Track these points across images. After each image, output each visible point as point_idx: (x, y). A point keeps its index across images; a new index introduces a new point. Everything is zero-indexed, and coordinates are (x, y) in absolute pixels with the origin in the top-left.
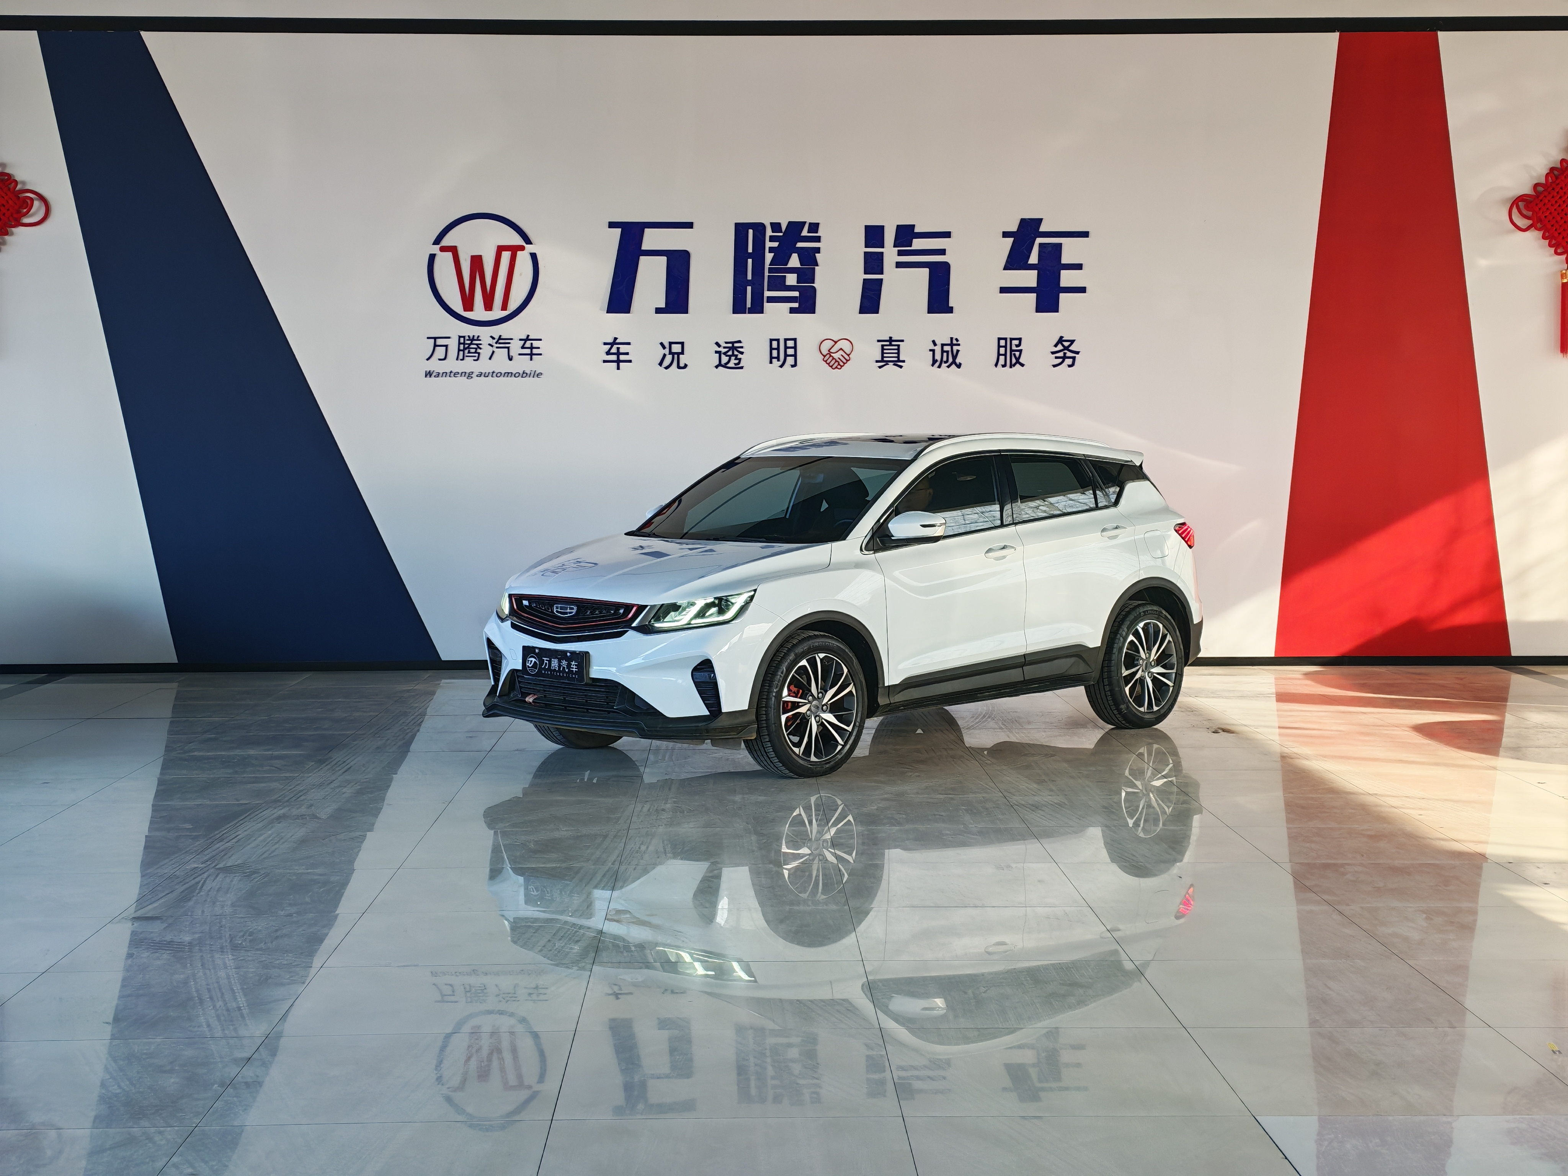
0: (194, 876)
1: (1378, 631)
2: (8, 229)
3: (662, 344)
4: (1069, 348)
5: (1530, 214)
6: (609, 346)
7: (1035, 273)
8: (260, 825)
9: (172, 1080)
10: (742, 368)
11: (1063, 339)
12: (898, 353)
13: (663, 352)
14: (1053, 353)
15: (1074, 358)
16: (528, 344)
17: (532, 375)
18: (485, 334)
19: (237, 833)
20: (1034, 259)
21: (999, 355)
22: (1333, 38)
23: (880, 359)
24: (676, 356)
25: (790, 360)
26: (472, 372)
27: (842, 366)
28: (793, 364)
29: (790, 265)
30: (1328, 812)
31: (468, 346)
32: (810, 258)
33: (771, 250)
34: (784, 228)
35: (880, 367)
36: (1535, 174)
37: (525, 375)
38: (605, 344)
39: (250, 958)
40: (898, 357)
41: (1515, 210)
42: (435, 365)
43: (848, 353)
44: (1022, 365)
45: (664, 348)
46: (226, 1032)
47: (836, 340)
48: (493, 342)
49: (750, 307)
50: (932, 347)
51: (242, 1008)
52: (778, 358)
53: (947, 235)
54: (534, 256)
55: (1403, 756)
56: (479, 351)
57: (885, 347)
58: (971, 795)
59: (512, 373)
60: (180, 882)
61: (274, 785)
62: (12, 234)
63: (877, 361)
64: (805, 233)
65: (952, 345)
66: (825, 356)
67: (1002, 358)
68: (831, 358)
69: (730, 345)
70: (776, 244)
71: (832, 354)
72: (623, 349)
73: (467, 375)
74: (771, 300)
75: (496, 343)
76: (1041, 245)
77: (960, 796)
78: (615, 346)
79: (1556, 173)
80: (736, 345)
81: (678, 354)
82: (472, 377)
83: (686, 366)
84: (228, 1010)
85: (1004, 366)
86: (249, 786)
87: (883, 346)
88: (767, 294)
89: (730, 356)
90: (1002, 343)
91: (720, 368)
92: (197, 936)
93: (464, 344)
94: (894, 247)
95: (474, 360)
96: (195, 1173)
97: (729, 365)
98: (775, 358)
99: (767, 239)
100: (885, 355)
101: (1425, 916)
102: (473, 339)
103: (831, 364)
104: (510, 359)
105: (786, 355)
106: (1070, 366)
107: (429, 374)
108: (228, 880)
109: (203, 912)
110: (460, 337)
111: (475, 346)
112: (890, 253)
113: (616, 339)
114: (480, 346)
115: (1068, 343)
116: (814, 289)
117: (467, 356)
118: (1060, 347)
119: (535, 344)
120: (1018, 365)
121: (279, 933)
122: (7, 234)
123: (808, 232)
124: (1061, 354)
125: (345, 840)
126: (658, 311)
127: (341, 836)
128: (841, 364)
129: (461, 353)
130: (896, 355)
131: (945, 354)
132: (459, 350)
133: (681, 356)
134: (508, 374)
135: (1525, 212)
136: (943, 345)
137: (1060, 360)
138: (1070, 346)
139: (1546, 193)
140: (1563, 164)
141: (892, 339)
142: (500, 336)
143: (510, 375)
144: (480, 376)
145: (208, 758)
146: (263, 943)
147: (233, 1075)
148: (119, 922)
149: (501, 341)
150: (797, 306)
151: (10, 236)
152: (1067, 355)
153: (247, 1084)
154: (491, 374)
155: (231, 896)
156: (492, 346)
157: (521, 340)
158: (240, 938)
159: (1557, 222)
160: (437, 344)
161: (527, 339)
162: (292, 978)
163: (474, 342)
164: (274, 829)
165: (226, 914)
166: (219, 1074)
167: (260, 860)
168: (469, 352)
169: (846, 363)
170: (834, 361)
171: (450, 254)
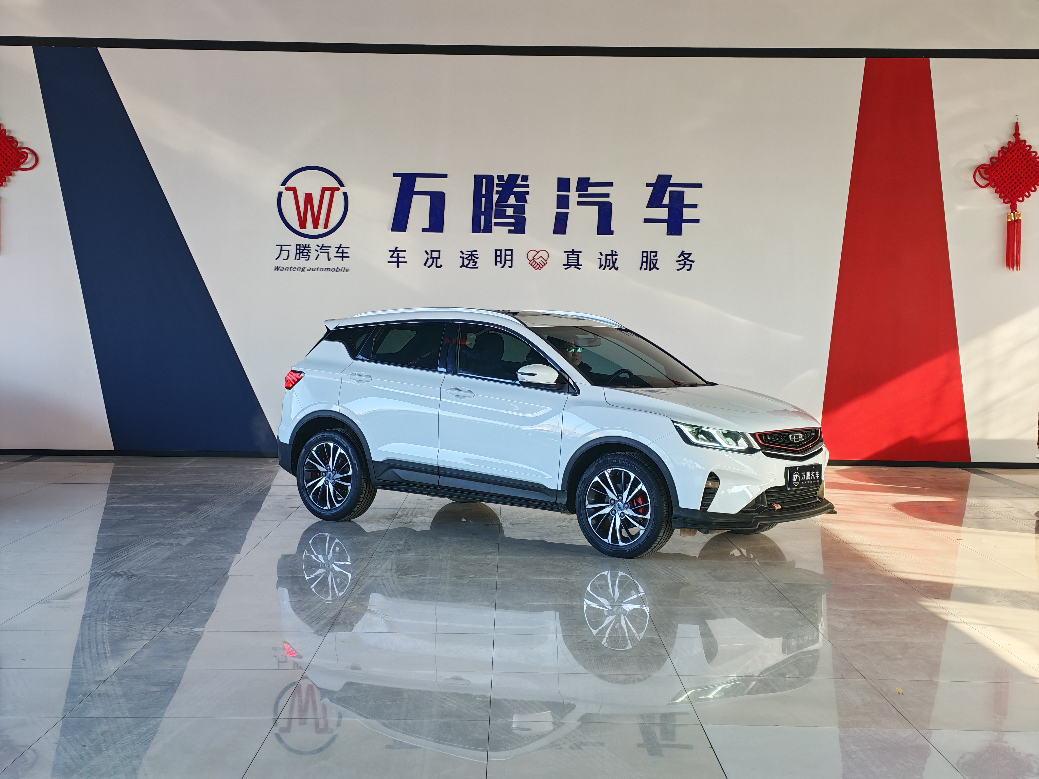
2: (12, 172)
3: (426, 252)
4: (688, 259)
5: (987, 176)
6: (393, 252)
7: (666, 210)
8: (144, 548)
10: (477, 268)
11: (684, 252)
12: (578, 260)
13: (426, 256)
14: (677, 261)
15: (691, 265)
16: (341, 250)
17: (343, 270)
18: (313, 243)
19: (128, 553)
20: (666, 201)
21: (643, 262)
22: (862, 61)
23: (566, 264)
24: (435, 259)
25: (508, 263)
26: (305, 268)
27: (541, 268)
28: (510, 265)
29: (509, 202)
31: (302, 251)
32: (522, 198)
33: (497, 192)
34: (505, 178)
35: (566, 269)
36: (991, 151)
37: (338, 270)
38: (390, 251)
39: (119, 625)
40: (578, 262)
41: (977, 174)
42: (281, 263)
43: (546, 259)
44: (658, 269)
45: (427, 254)
46: (94, 666)
47: (538, 251)
48: (318, 249)
49: (483, 229)
50: (600, 256)
51: (107, 653)
52: (500, 262)
53: (611, 184)
54: (345, 194)
55: (878, 521)
56: (309, 254)
57: (569, 256)
59: (330, 269)
61: (158, 525)
62: (14, 175)
63: (564, 265)
64: (519, 182)
65: (612, 255)
66: (530, 261)
67: (644, 264)
68: (535, 262)
69: (470, 253)
70: (500, 189)
71: (535, 260)
72: (401, 254)
73: (301, 269)
74: (497, 224)
75: (320, 249)
76: (670, 191)
78: (396, 253)
79: (1005, 150)
80: (474, 253)
81: (437, 258)
82: (304, 271)
83: (441, 266)
84: (98, 654)
85: (646, 269)
86: (142, 525)
87: (568, 255)
88: (494, 220)
89: (470, 260)
90: (645, 254)
91: (463, 267)
92: (89, 611)
93: (300, 249)
94: (576, 191)
95: (306, 260)
97: (468, 266)
98: (498, 262)
99: (495, 185)
100: (569, 261)
102: (306, 247)
103: (534, 266)
104: (329, 260)
105: (506, 260)
106: (688, 270)
107: (277, 268)
108: (116, 580)
109: (96, 598)
110: (297, 245)
111: (307, 251)
112: (573, 196)
113: (397, 248)
114: (310, 251)
115: (688, 255)
116: (524, 218)
117: (301, 257)
118: (682, 258)
119: (345, 250)
120: (654, 269)
121: (140, 611)
122: (11, 175)
123: (521, 182)
124: (683, 262)
126: (424, 230)
127: (192, 556)
128: (541, 266)
129: (298, 255)
130: (576, 261)
131: (608, 261)
132: (297, 253)
133: (438, 259)
135: (984, 176)
136: (606, 255)
137: (682, 266)
138: (688, 257)
139: (998, 164)
140: (1010, 144)
141: (574, 251)
142: (323, 245)
143: (329, 269)
144: (310, 271)
145: (121, 508)
146: (129, 617)
147: (92, 690)
148: (44, 603)
149: (323, 248)
150: (514, 229)
151: (13, 176)
152: (687, 263)
153: (100, 695)
154: (316, 269)
155: (116, 590)
156: (317, 251)
157: (336, 247)
158: (115, 613)
159: (1005, 182)
160: (283, 249)
161: (340, 247)
162: (141, 637)
163: (306, 248)
164: (151, 551)
165: (111, 600)
166: (84, 689)
167: (139, 569)
168: (303, 255)
169: (544, 265)
170: (536, 264)
171: (291, 192)
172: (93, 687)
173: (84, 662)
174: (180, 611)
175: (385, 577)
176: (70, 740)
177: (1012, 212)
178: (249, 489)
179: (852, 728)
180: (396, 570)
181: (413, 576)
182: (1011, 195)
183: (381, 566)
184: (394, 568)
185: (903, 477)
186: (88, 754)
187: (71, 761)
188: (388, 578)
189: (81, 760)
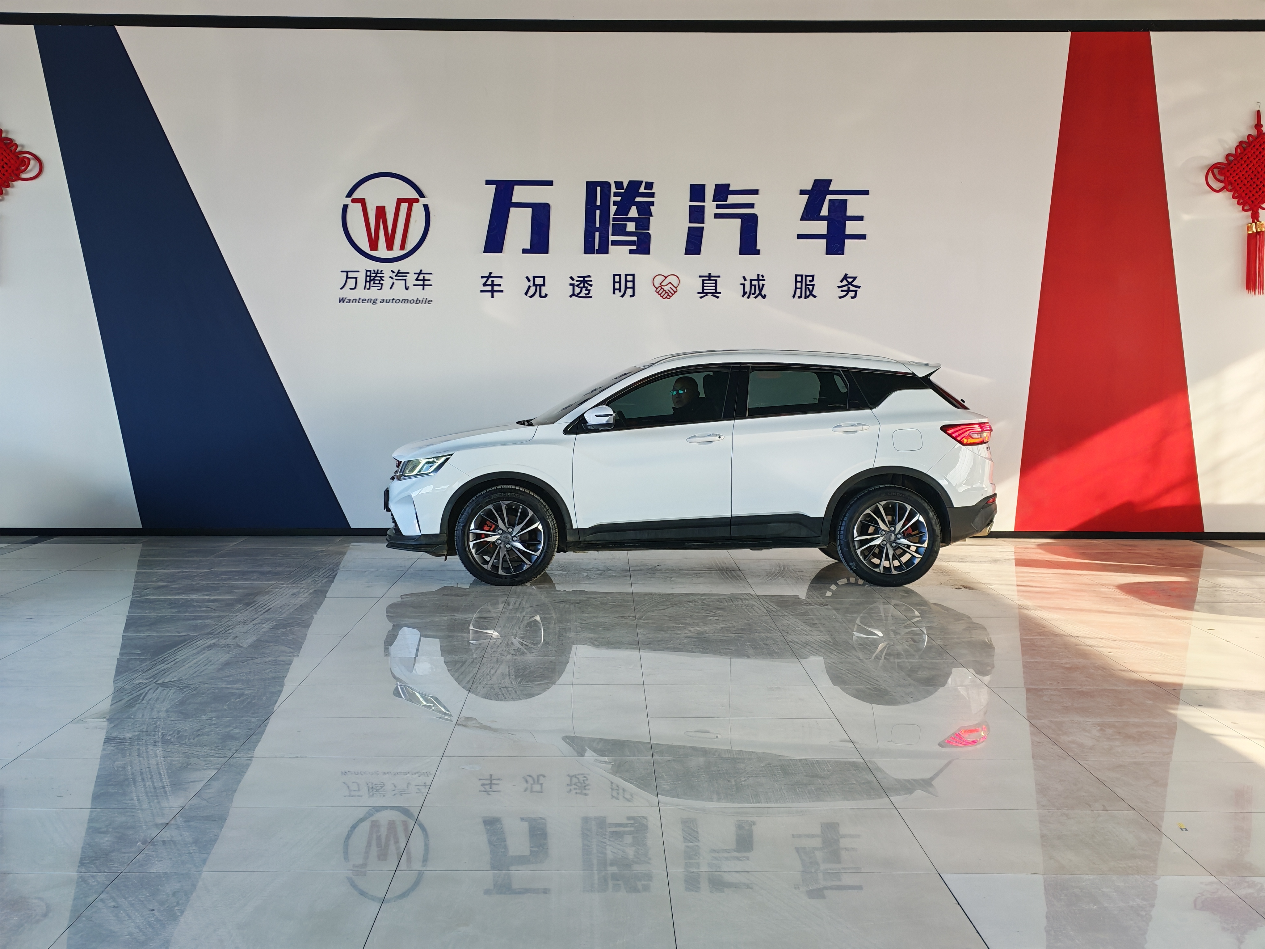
0: (139, 689)
1: (1097, 511)
2: (10, 182)
3: (527, 278)
4: (853, 284)
5: (1222, 178)
6: (486, 279)
7: (825, 223)
8: (194, 652)
9: (107, 839)
10: (591, 297)
11: (848, 276)
12: (716, 286)
13: (528, 284)
14: (839, 287)
15: (856, 291)
16: (421, 277)
17: (424, 302)
18: (386, 268)
19: (176, 658)
20: (824, 212)
21: (796, 288)
22: (1065, 37)
23: (701, 291)
24: (538, 287)
25: (630, 291)
26: (377, 299)
27: (670, 297)
28: (632, 294)
29: (630, 215)
30: (1036, 650)
31: (374, 278)
32: (646, 210)
33: (615, 203)
34: (625, 186)
35: (701, 297)
36: (1227, 147)
37: (418, 301)
38: (482, 277)
39: (176, 750)
40: (716, 289)
41: (1210, 175)
42: (347, 293)
43: (676, 286)
44: (815, 297)
45: (529, 280)
46: (151, 804)
47: (666, 275)
48: (393, 275)
49: (598, 248)
50: (743, 282)
51: (166, 787)
52: (620, 290)
53: (756, 192)
54: (426, 207)
55: (1105, 608)
56: (382, 282)
57: (705, 282)
58: (757, 634)
59: (408, 300)
60: (128, 693)
61: (209, 621)
62: (13, 186)
63: (699, 293)
64: (642, 190)
65: (758, 280)
66: (657, 288)
67: (798, 291)
68: (662, 290)
69: (582, 279)
70: (619, 199)
71: (663, 287)
72: (497, 281)
73: (372, 301)
74: (615, 243)
75: (396, 276)
76: (830, 200)
77: (747, 635)
78: (490, 279)
79: (1244, 145)
80: (586, 279)
81: (540, 286)
82: (376, 303)
83: (546, 295)
84: (155, 788)
85: (800, 297)
86: (188, 622)
87: (703, 280)
88: (612, 238)
89: (581, 288)
90: (799, 279)
91: (574, 297)
92: (136, 733)
93: (370, 276)
94: (713, 201)
95: (378, 290)
96: (116, 906)
97: (580, 295)
98: (617, 289)
99: (612, 194)
100: (705, 288)
101: (1099, 728)
102: (377, 273)
103: (662, 295)
104: (407, 289)
105: (626, 288)
106: (852, 298)
107: (342, 300)
108: (165, 692)
109: (143, 715)
110: (367, 271)
111: (379, 278)
112: (710, 207)
113: (491, 273)
114: (383, 278)
115: (852, 279)
116: (649, 234)
117: (372, 286)
118: (845, 283)
119: (427, 277)
120: (811, 297)
121: (200, 733)
122: (9, 186)
123: (645, 190)
124: (846, 288)
125: (260, 663)
126: (525, 251)
127: (258, 661)
128: (670, 294)
129: (368, 284)
130: (714, 288)
131: (753, 287)
132: (366, 281)
133: (543, 287)
134: (405, 301)
135: (1218, 177)
136: (751, 280)
137: (845, 293)
138: (853, 281)
139: (1236, 162)
140: (1251, 138)
141: (711, 275)
142: (399, 270)
143: (406, 301)
144: (383, 303)
145: (159, 600)
146: (187, 739)
147: (153, 835)
148: (77, 722)
149: (399, 275)
150: (636, 249)
151: (11, 188)
152: (851, 289)
153: (164, 842)
154: (391, 301)
155: (166, 705)
156: (392, 278)
157: (415, 274)
158: (170, 735)
159: (1244, 185)
160: (349, 276)
161: (420, 273)
162: (207, 766)
163: (378, 275)
164: (204, 655)
165: (161, 717)
166: (142, 835)
167: (191, 678)
168: (374, 283)
169: (674, 294)
170: (664, 292)
171: (359, 205)
172: (154, 832)
173: (138, 800)
174: (252, 732)
175: (504, 685)
176: (133, 902)
177: (1253, 222)
178: (316, 576)
179: (1132, 876)
180: (516, 676)
181: (539, 683)
182: (1252, 202)
183: (496, 671)
184: (512, 673)
185: (1122, 552)
186: (158, 920)
187: (138, 931)
188: (507, 686)
189: (151, 930)
